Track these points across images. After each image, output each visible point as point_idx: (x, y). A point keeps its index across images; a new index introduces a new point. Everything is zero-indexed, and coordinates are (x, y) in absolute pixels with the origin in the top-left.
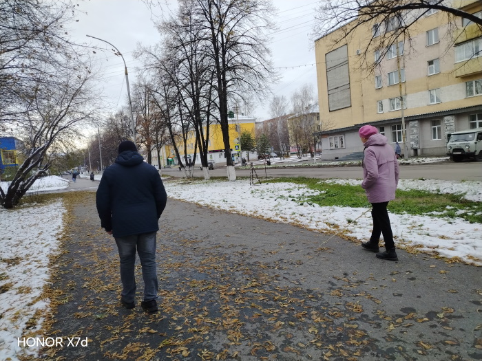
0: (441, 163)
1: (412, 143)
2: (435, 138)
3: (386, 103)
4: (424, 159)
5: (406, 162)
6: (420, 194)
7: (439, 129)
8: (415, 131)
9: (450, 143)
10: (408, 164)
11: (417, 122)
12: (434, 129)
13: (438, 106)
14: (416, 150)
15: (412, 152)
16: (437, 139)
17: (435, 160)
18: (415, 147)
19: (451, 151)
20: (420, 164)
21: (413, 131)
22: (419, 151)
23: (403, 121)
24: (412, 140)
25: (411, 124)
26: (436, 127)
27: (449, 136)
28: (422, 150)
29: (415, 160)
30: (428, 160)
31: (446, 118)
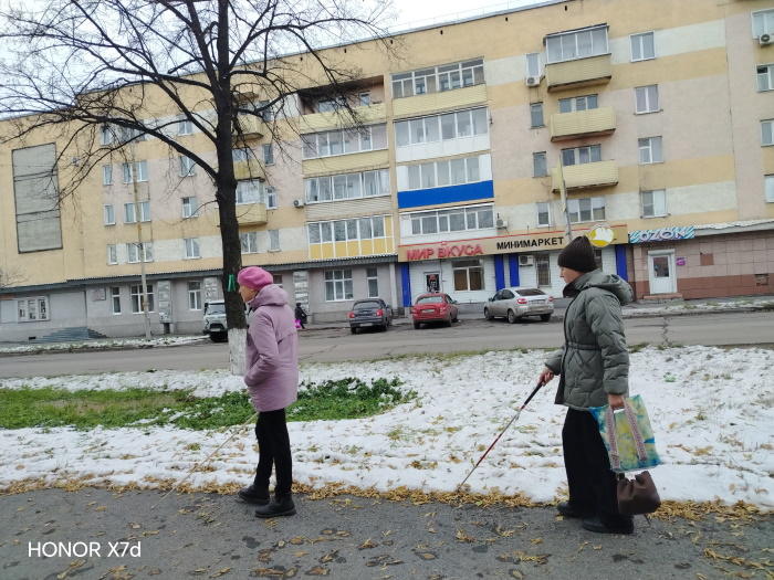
0: (197, 344)
1: (161, 314)
2: (193, 307)
3: (122, 249)
4: (174, 339)
5: (148, 343)
6: (138, 394)
7: (198, 294)
8: (166, 296)
9: (207, 316)
10: (151, 347)
11: (167, 283)
12: (192, 295)
13: (196, 262)
14: (167, 325)
15: (162, 328)
16: (196, 309)
17: (189, 339)
18: (166, 320)
19: (209, 326)
20: (167, 346)
21: (162, 296)
22: (172, 326)
23: (144, 280)
24: (162, 309)
25: (160, 285)
26: (195, 292)
27: (206, 305)
28: (176, 324)
29: (161, 341)
30: (180, 340)
31: (206, 280)
